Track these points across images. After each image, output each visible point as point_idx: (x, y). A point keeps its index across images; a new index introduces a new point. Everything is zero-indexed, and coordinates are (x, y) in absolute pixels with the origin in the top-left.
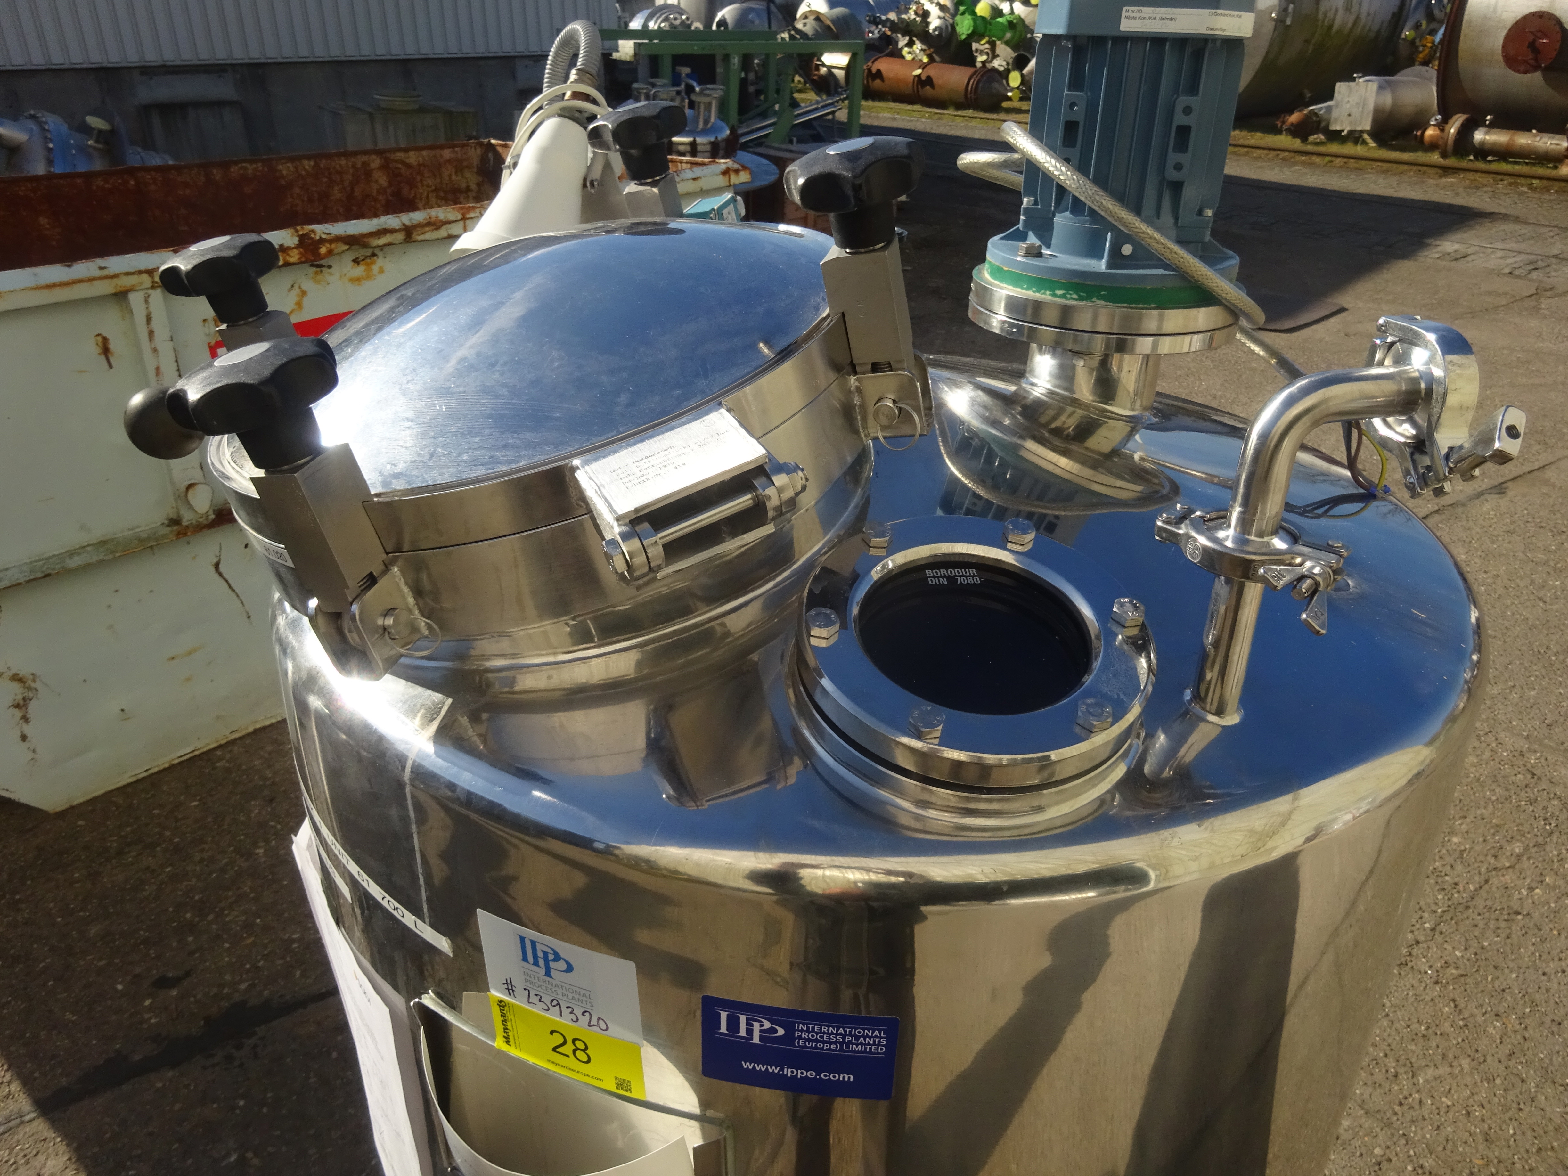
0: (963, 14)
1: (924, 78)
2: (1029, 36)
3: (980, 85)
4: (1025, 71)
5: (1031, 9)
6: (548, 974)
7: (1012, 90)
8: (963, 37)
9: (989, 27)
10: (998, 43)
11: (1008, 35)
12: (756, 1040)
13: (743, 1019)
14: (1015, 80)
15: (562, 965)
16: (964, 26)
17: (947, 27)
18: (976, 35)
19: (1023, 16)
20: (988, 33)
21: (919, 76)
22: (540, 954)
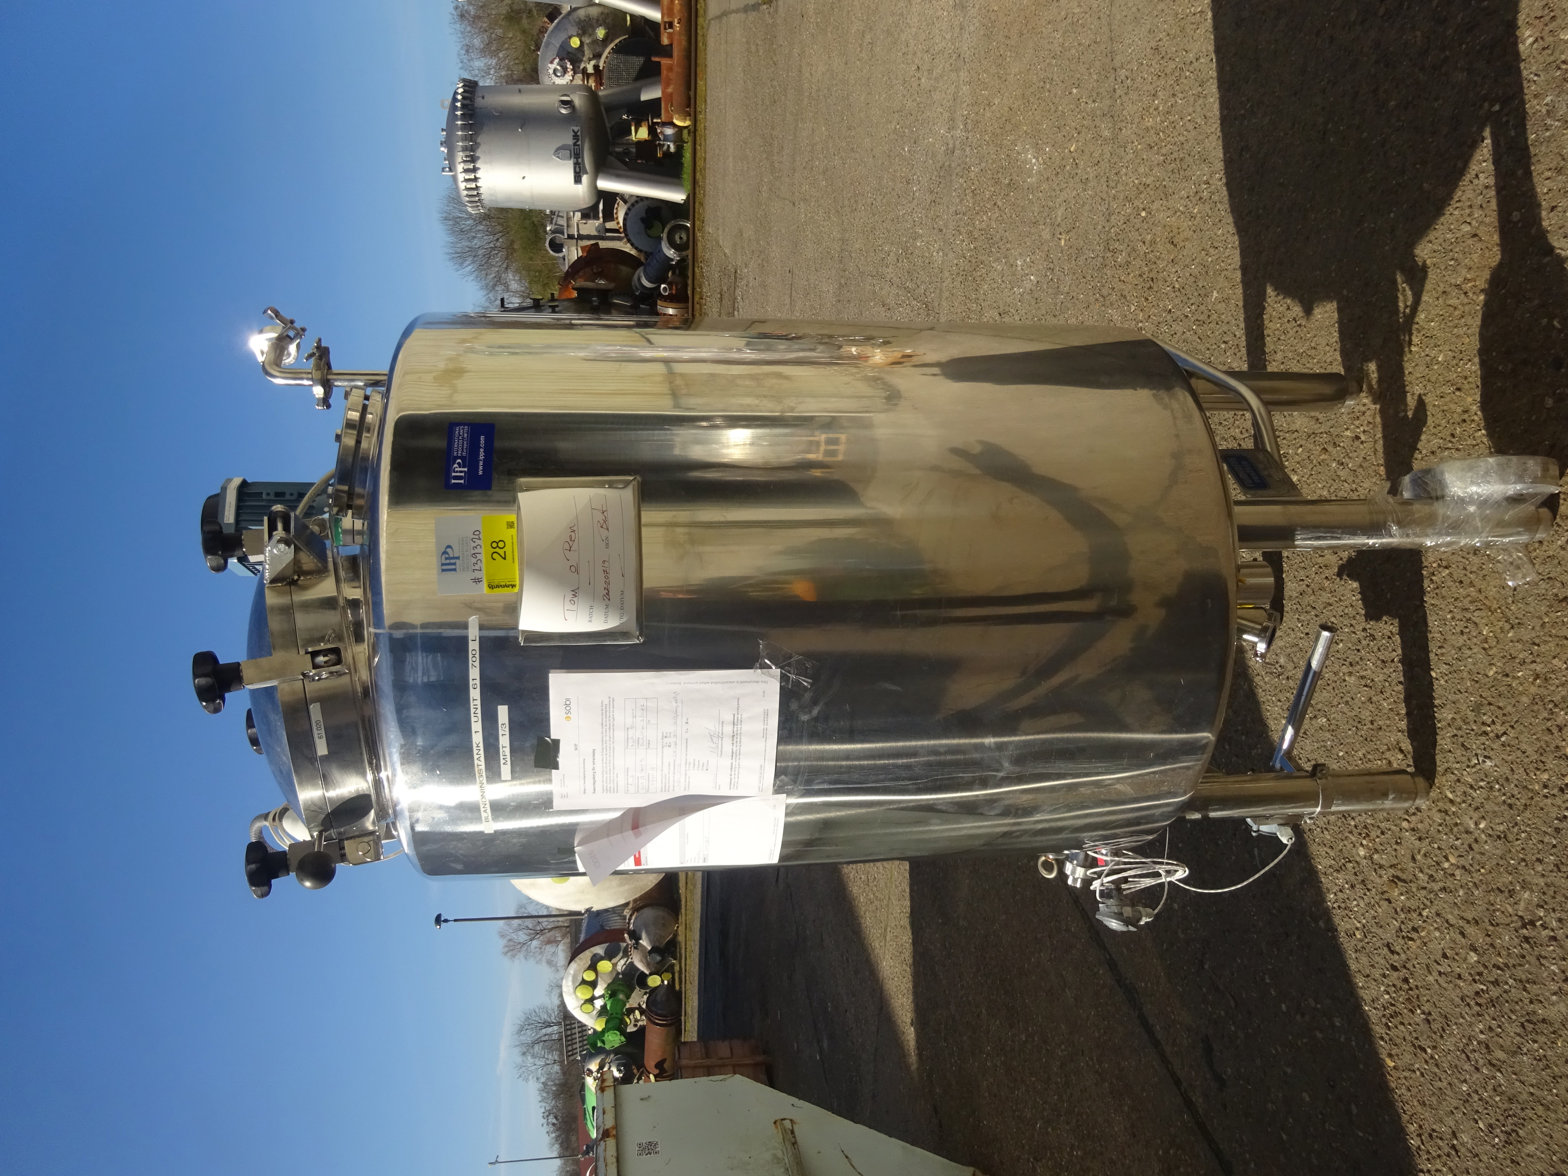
0: (603, 1042)
1: (657, 1071)
2: (621, 976)
3: (659, 1012)
4: (647, 972)
5: (599, 979)
6: (458, 558)
7: (663, 981)
8: (623, 1039)
9: (614, 1015)
10: (628, 1006)
11: (621, 996)
12: (466, 469)
13: (454, 474)
14: (654, 981)
15: (449, 550)
16: (614, 1040)
17: (617, 1059)
18: (621, 1027)
19: (605, 986)
20: (619, 1016)
21: (656, 1076)
22: (448, 561)
